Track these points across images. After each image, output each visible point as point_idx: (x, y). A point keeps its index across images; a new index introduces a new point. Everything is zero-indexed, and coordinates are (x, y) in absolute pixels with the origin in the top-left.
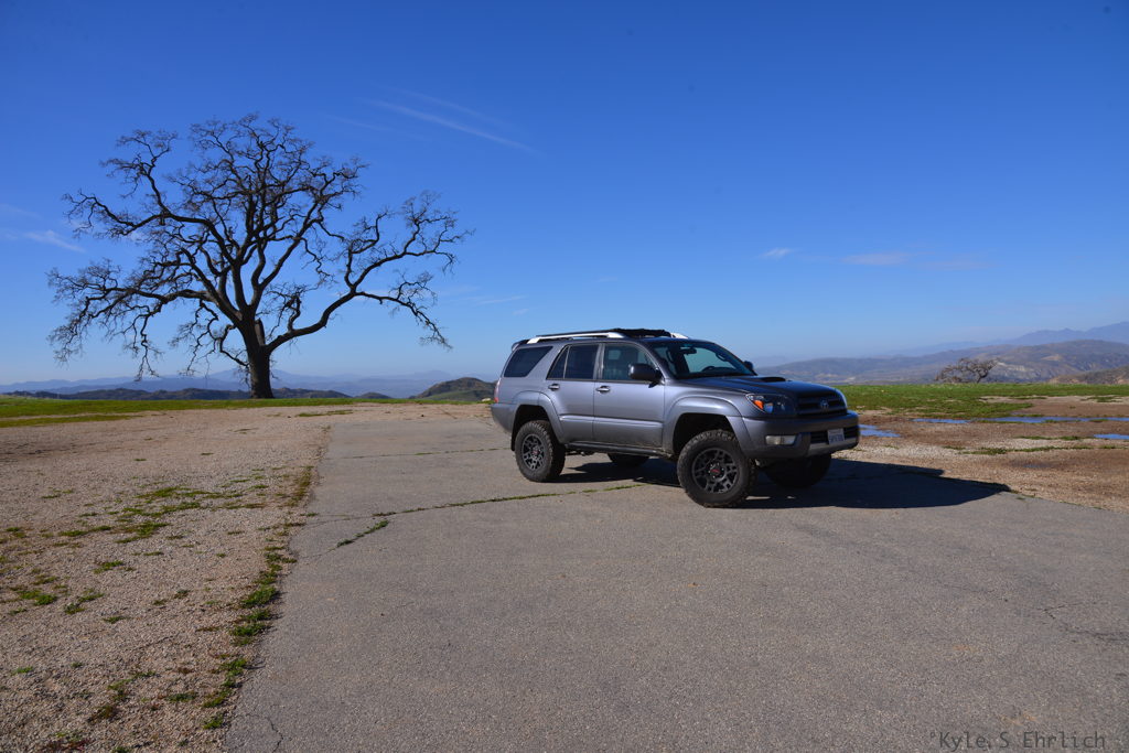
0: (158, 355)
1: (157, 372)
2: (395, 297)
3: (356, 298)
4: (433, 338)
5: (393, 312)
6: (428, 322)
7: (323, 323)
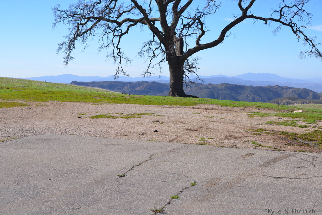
0: (129, 62)
1: (127, 74)
2: (278, 18)
3: (246, 19)
4: (311, 52)
5: (275, 31)
6: (307, 39)
7: (220, 40)
